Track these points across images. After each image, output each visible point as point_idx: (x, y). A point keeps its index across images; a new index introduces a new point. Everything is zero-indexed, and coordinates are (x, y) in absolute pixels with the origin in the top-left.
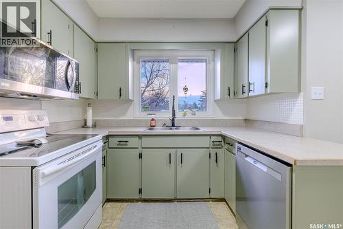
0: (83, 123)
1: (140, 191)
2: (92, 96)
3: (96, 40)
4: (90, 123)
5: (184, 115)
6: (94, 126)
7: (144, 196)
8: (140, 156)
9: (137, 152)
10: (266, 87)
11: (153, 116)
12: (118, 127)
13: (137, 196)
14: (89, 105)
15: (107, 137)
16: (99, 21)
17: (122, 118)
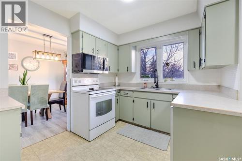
0: (114, 84)
1: (133, 119)
2: (116, 72)
3: (118, 45)
4: (117, 84)
5: (165, 81)
6: (119, 86)
7: (135, 122)
8: (133, 101)
9: (132, 99)
10: (205, 60)
11: (145, 81)
12: (128, 86)
13: (132, 121)
14: (116, 75)
15: (120, 90)
16: (118, 36)
17: (131, 82)
